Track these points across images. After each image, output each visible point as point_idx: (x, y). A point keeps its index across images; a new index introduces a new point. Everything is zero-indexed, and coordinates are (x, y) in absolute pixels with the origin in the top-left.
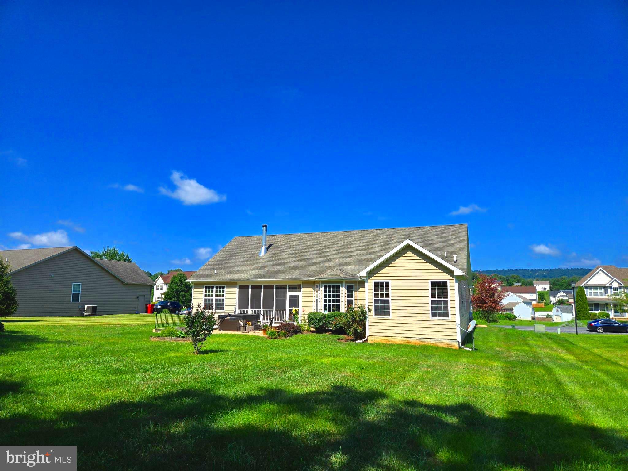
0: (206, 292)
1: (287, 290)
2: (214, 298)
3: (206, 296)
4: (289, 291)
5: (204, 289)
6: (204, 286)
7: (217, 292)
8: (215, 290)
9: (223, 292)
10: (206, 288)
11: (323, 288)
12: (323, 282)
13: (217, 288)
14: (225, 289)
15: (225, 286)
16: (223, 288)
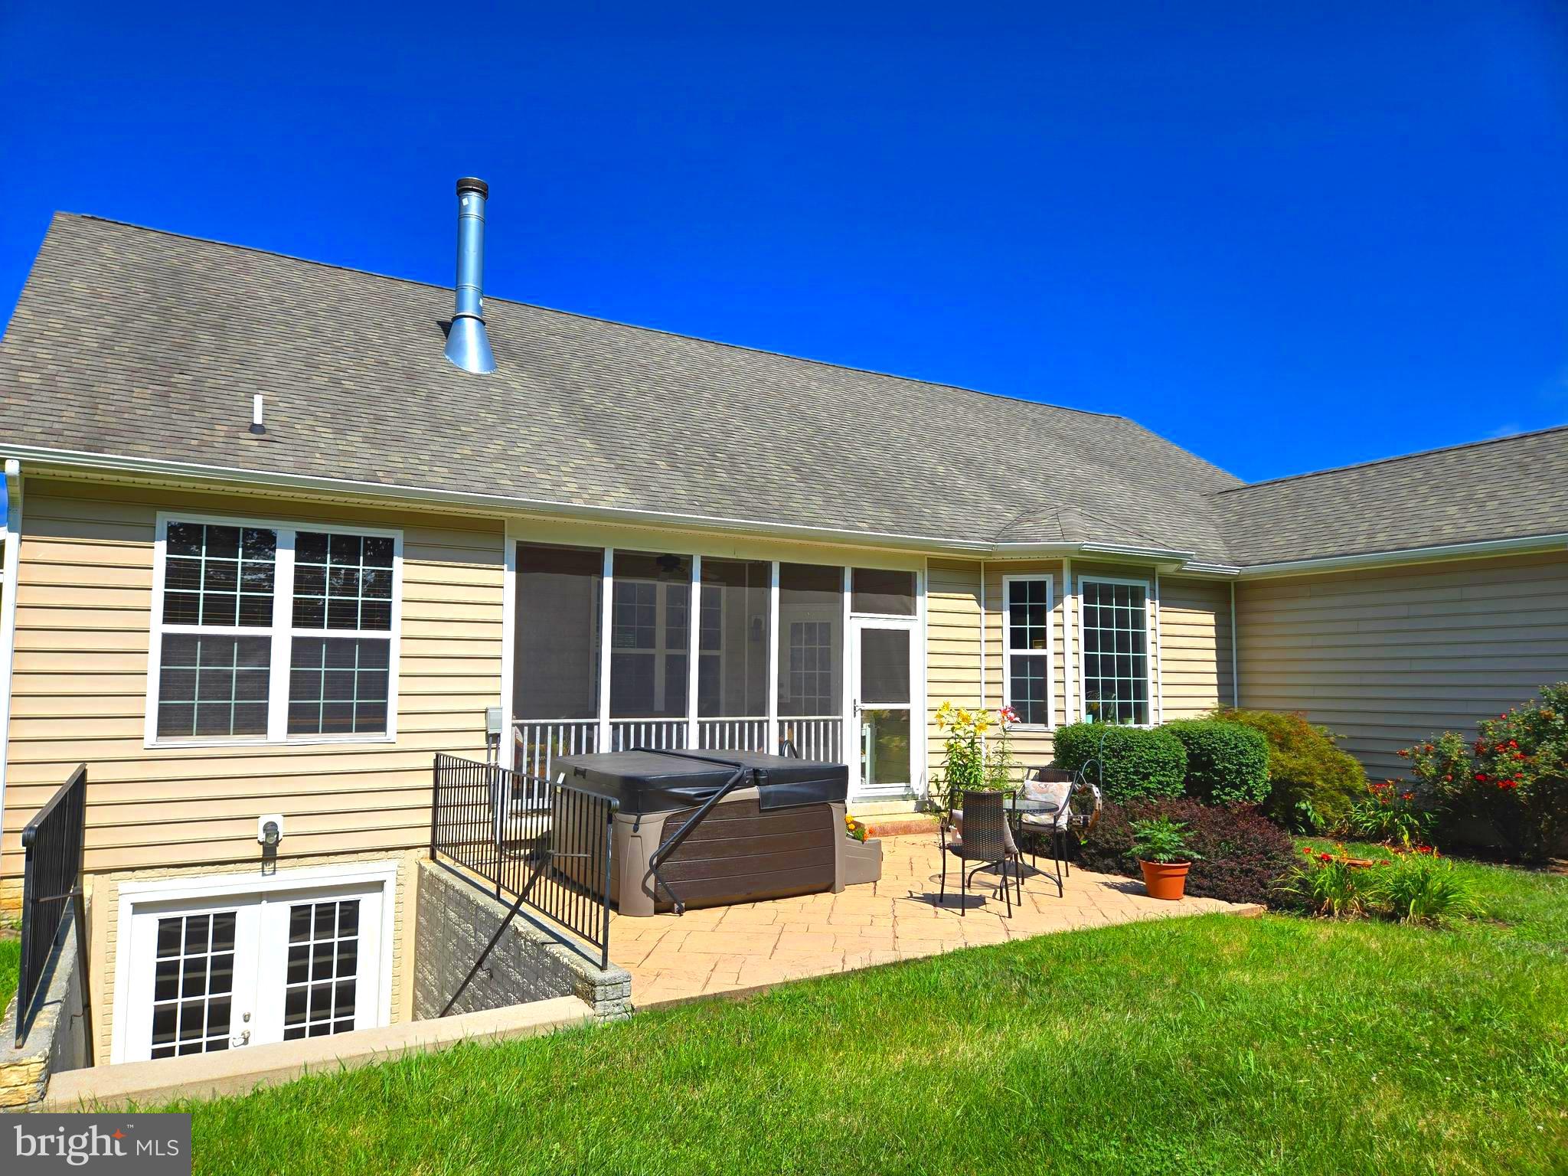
0: (176, 574)
1: (847, 596)
2: (282, 632)
3: (176, 609)
4: (855, 608)
5: (161, 546)
6: (163, 520)
7: (305, 581)
8: (285, 562)
9: (383, 584)
10: (181, 539)
11: (1081, 597)
12: (1080, 567)
13: (307, 546)
14: (398, 561)
15: (398, 536)
16: (382, 553)
